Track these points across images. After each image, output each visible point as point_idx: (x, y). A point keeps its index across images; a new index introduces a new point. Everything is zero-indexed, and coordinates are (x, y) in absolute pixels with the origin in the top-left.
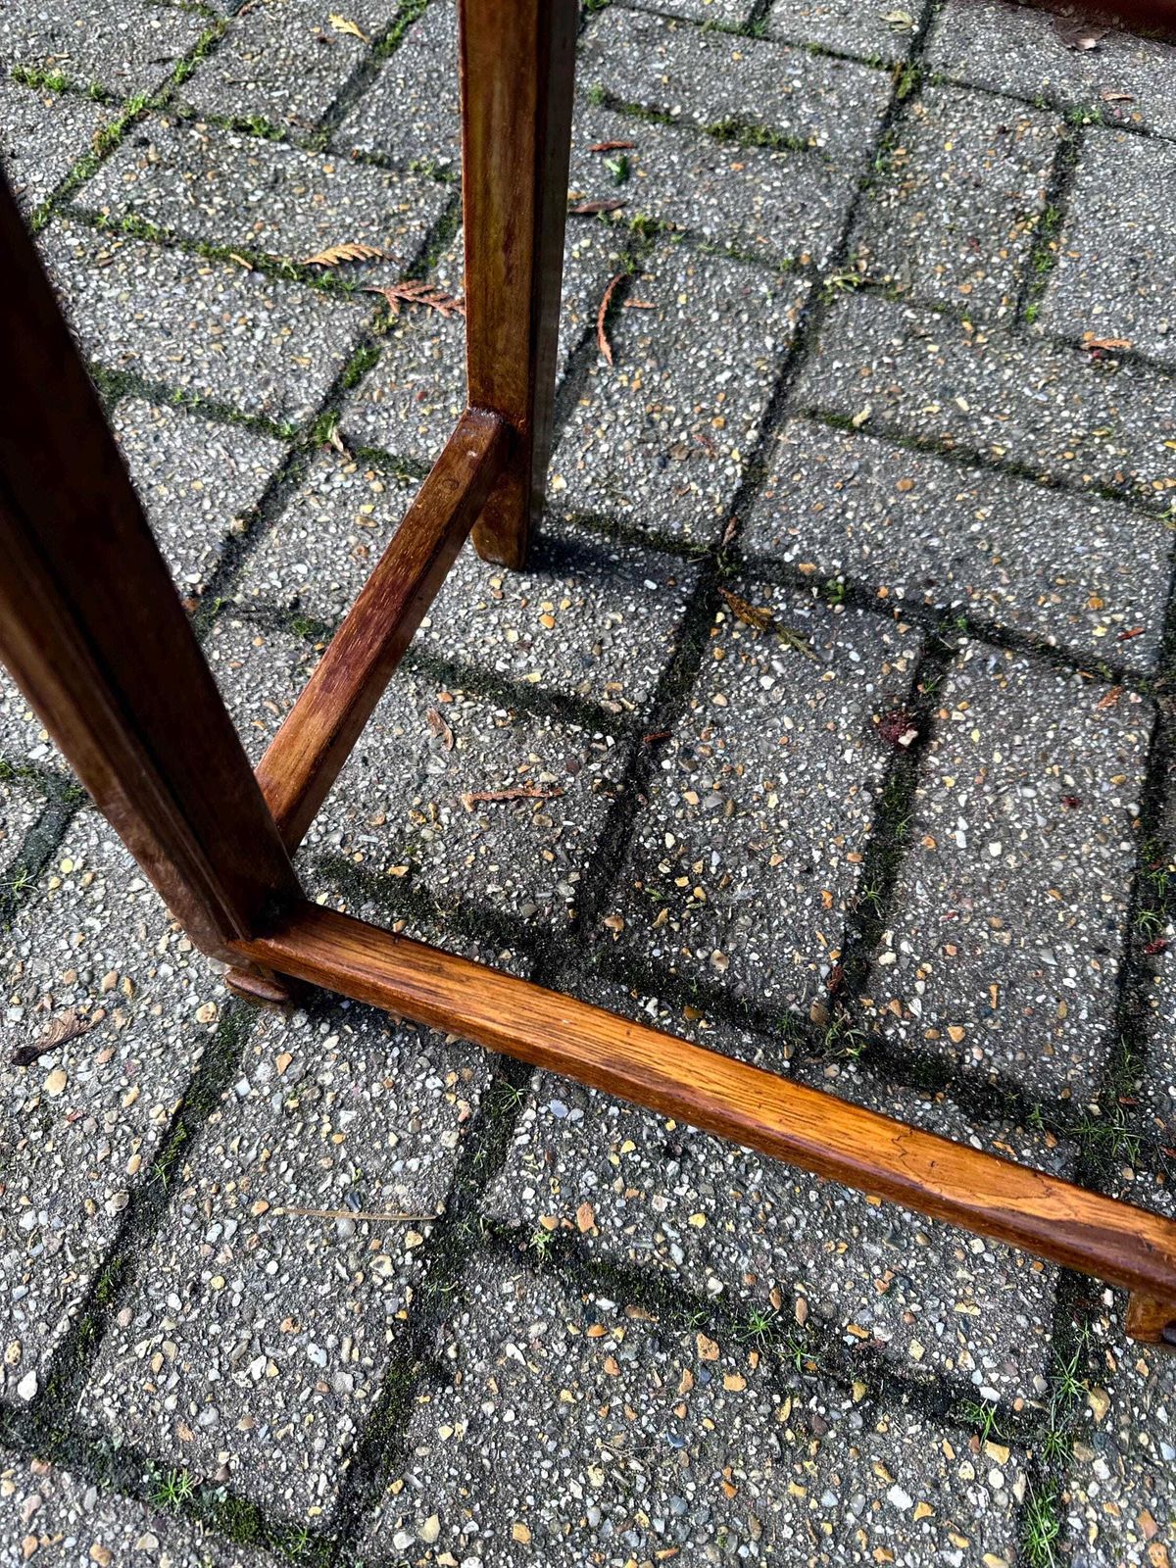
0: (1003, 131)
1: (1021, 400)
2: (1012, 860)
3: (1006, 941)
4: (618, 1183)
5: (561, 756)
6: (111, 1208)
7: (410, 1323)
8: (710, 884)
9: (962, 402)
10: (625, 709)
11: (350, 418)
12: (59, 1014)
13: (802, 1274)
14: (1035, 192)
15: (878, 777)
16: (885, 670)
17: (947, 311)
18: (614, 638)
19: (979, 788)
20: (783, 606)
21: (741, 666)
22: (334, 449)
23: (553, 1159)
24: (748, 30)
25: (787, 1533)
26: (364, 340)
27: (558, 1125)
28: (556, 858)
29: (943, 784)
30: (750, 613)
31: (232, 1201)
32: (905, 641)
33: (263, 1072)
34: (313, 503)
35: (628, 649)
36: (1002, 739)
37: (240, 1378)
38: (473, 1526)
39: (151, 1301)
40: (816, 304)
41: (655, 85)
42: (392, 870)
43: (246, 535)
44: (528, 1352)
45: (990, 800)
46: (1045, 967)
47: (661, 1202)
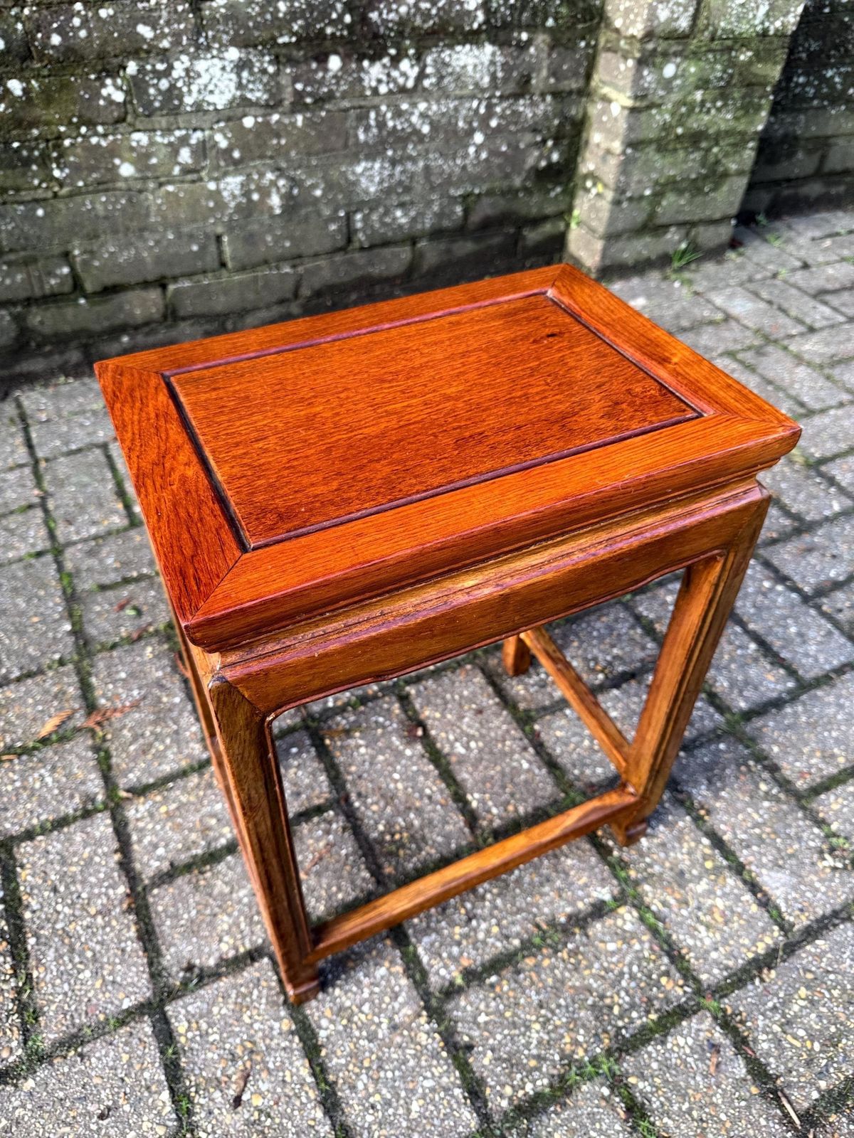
2: (481, 744)
4: (464, 942)
5: (320, 832)
6: (319, 1114)
7: (446, 1044)
8: (406, 829)
10: (326, 798)
11: (122, 782)
12: (234, 1078)
13: (535, 916)
15: (423, 751)
16: (394, 716)
19: (452, 730)
20: (344, 722)
21: (349, 752)
22: (128, 799)
23: (440, 956)
25: (595, 985)
26: (96, 749)
27: (432, 945)
28: (351, 866)
29: (442, 737)
30: (336, 732)
31: (357, 1070)
32: (391, 703)
33: (324, 1023)
34: (141, 824)
35: (308, 778)
36: (445, 709)
37: (414, 1115)
38: (519, 1076)
39: (362, 1127)
41: (116, 569)
44: (487, 1014)
45: (458, 731)
46: (516, 767)
47: (481, 936)
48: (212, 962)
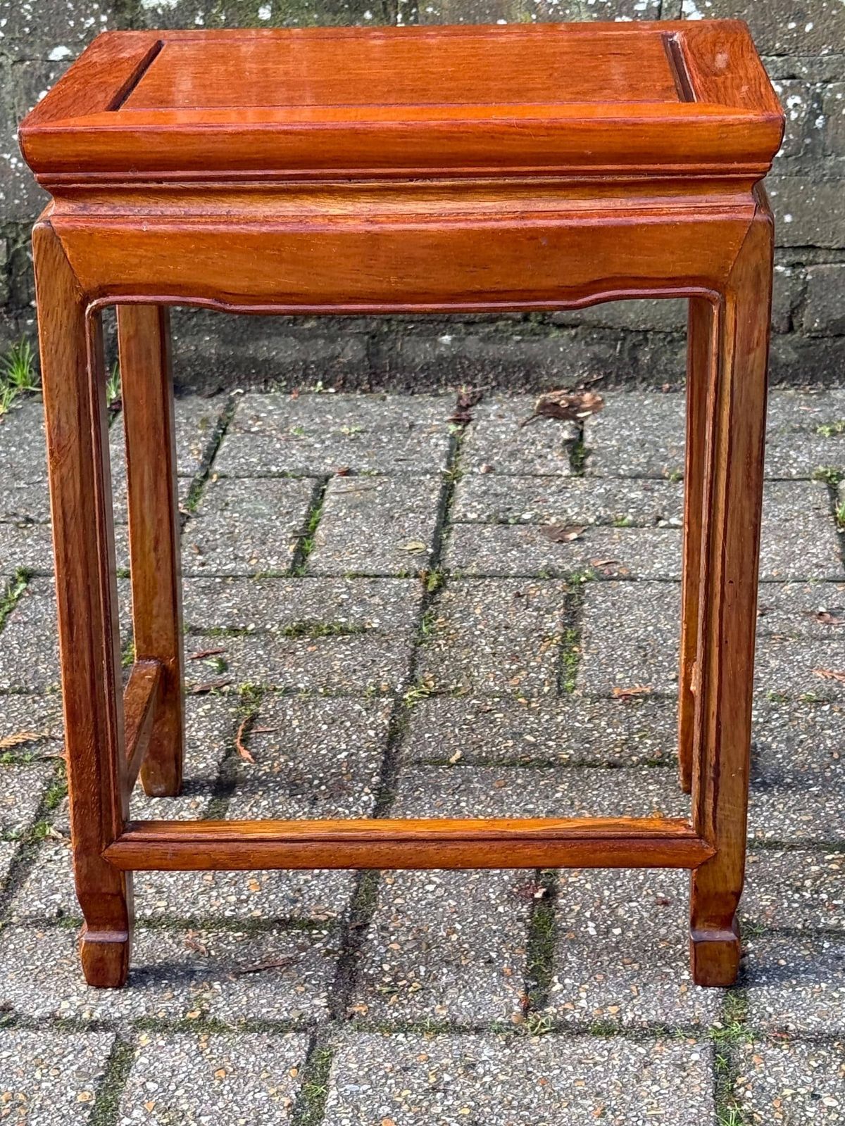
0: (518, 595)
1: (573, 728)
2: (630, 934)
3: (636, 968)
4: (405, 1107)
5: (291, 945)
8: (423, 981)
9: (530, 738)
10: (330, 917)
11: (61, 822)
14: (553, 624)
15: (525, 915)
17: (504, 696)
18: (309, 887)
19: (597, 908)
21: (408, 884)
22: (54, 839)
23: (357, 1106)
24: (293, 572)
26: (51, 782)
27: (355, 1094)
28: (307, 989)
29: (572, 910)
33: (137, 1113)
34: (51, 866)
35: (321, 890)
36: (607, 884)
40: (399, 709)
41: (228, 616)
42: (189, 1015)
43: (5, 891)
45: (607, 911)
46: (666, 974)
47: (437, 1109)
48: (37, 1014)
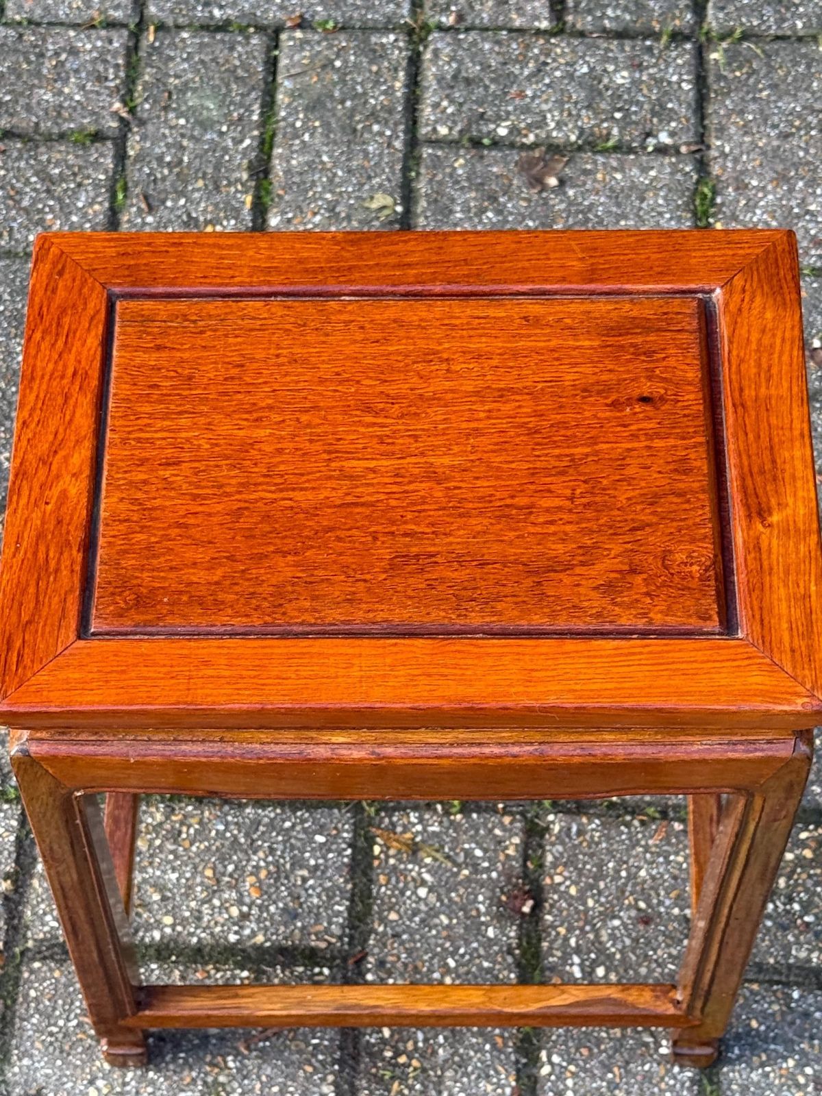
2: (613, 976)
3: (619, 1035)
8: (421, 1056)
10: (330, 943)
15: (514, 942)
16: (502, 857)
18: (306, 890)
19: (582, 929)
20: (419, 828)
21: (401, 885)
28: (315, 1068)
29: (558, 934)
30: (397, 841)
32: (511, 830)
35: (319, 896)
36: (591, 887)
43: (16, 891)
45: (591, 936)
46: (646, 1045)
